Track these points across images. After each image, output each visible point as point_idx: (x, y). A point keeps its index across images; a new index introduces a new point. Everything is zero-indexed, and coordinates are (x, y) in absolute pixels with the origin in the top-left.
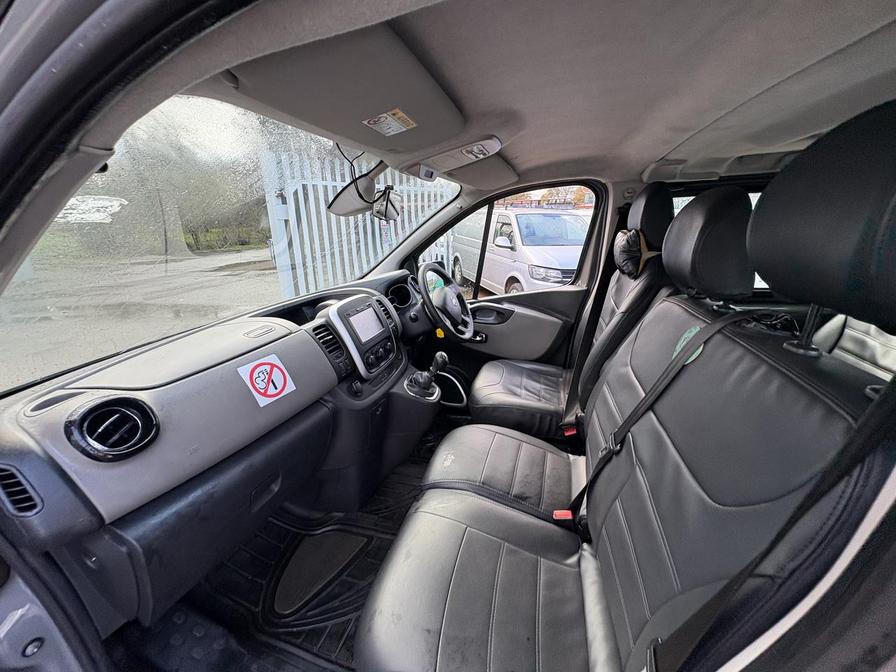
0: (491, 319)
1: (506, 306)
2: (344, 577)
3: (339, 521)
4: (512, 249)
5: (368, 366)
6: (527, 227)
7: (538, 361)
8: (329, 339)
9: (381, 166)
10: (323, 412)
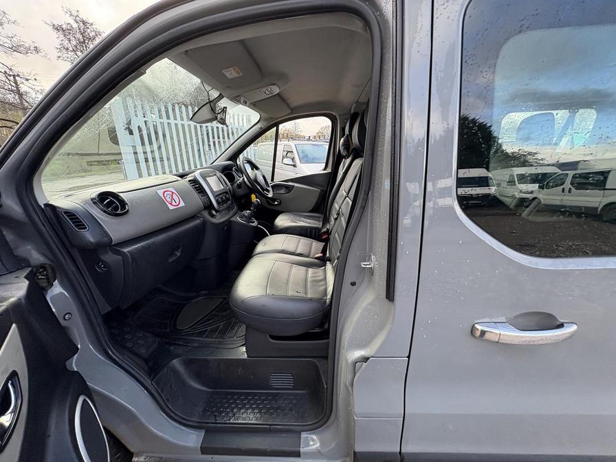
0: (282, 191)
1: (290, 184)
2: (213, 313)
3: (205, 295)
4: (294, 166)
5: (218, 203)
6: (302, 152)
7: (310, 212)
8: (197, 186)
9: (220, 97)
10: (197, 222)
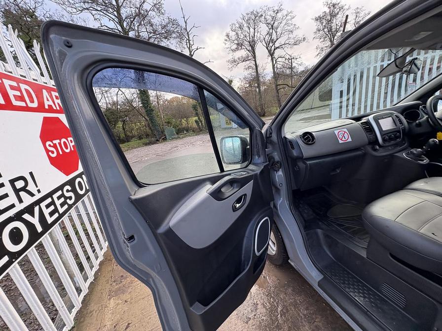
5: (384, 140)
8: (368, 127)
9: (412, 51)
10: (359, 153)
